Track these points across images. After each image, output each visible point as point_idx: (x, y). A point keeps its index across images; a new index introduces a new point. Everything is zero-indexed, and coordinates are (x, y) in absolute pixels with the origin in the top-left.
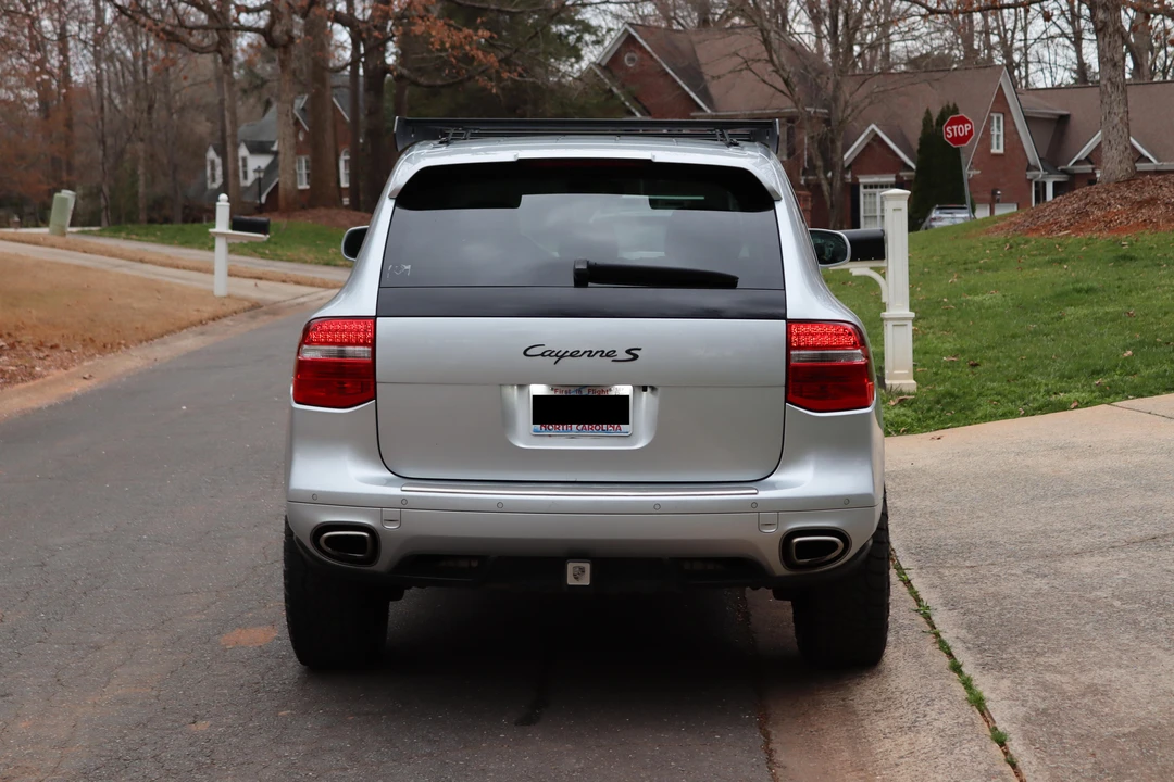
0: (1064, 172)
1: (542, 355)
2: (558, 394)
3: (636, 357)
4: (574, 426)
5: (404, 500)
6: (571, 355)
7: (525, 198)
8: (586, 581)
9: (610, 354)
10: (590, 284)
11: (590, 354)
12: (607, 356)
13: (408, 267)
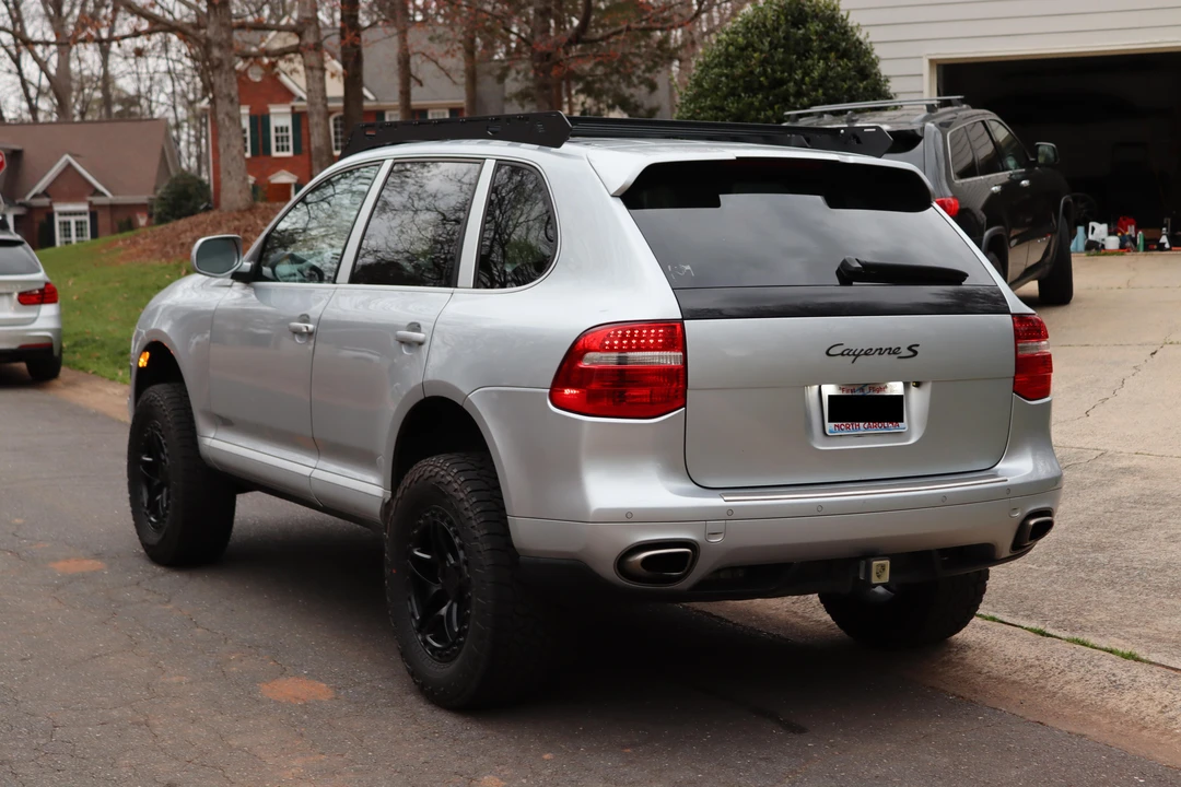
0: (21, 205)
1: (842, 354)
2: (845, 394)
3: (916, 353)
4: (861, 424)
5: (730, 511)
6: (866, 354)
7: (722, 197)
11: (880, 351)
12: (894, 353)
13: (688, 268)
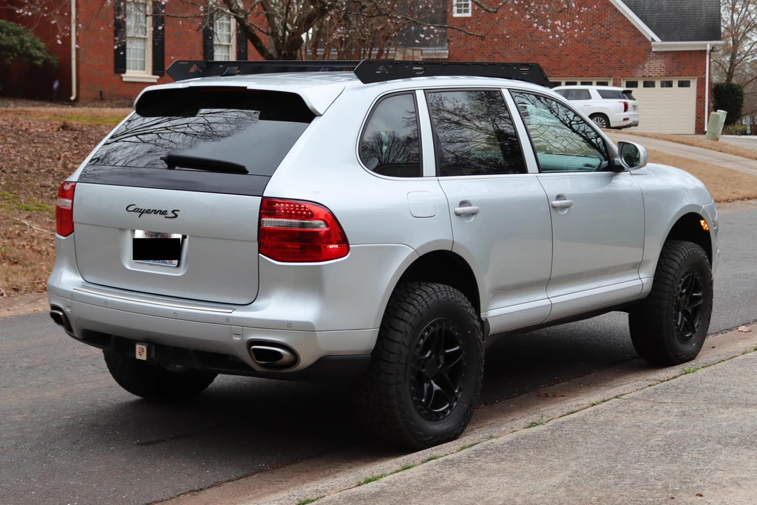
1: (134, 211)
3: (176, 215)
6: (147, 212)
8: (144, 357)
9: (164, 213)
10: (177, 168)
